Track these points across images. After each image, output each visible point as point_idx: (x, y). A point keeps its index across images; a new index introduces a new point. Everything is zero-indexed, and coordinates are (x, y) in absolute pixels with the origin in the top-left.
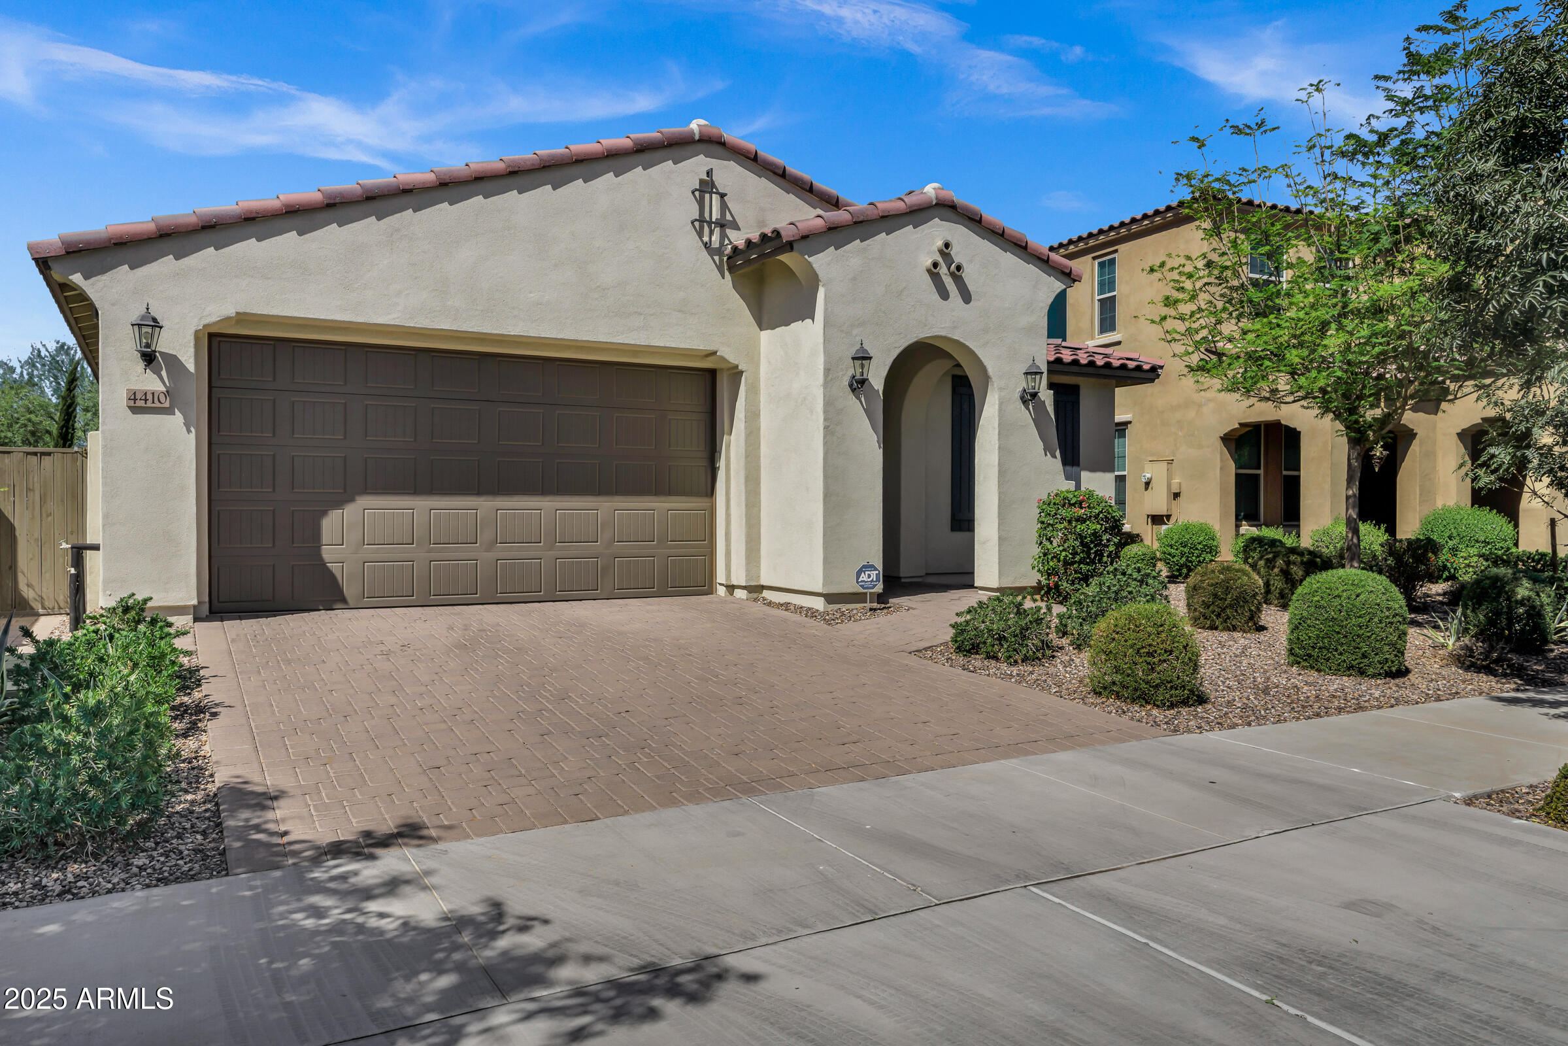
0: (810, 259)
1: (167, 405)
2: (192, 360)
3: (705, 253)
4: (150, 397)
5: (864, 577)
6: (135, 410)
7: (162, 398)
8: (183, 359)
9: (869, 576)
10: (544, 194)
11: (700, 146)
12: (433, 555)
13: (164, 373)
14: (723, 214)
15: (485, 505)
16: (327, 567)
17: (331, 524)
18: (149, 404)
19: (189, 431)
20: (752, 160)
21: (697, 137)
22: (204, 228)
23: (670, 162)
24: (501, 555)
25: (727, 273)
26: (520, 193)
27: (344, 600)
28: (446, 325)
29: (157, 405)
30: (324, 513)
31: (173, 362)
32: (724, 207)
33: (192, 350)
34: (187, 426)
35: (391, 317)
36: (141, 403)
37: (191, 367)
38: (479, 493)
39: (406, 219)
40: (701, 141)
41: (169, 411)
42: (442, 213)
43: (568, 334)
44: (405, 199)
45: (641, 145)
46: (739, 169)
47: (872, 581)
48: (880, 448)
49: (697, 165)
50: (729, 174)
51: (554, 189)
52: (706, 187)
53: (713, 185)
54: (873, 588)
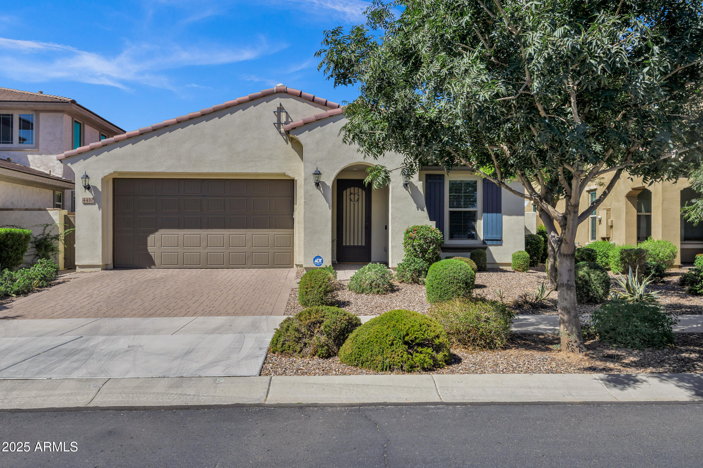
0: (298, 137)
1: (93, 202)
2: (101, 188)
3: (280, 135)
4: (88, 200)
5: (316, 261)
6: (85, 204)
7: (92, 200)
8: (98, 188)
9: (319, 261)
10: (216, 121)
11: (278, 94)
12: (185, 251)
13: (93, 192)
14: (287, 119)
15: (203, 233)
16: (150, 254)
17: (151, 239)
18: (88, 202)
19: (100, 210)
20: (300, 96)
21: (275, 92)
22: (103, 146)
23: (265, 102)
24: (208, 251)
25: (289, 142)
26: (206, 121)
27: (155, 265)
28: (180, 170)
29: (91, 202)
30: (149, 236)
31: (95, 188)
32: (288, 116)
33: (101, 184)
34: (99, 208)
35: (162, 169)
36: (86, 202)
37: (100, 190)
38: (201, 228)
39: (167, 136)
40: (277, 92)
41: (94, 204)
42: (179, 132)
43: (225, 170)
44: (167, 128)
45: (252, 98)
46: (295, 101)
47: (320, 263)
48: (330, 209)
49: (276, 102)
50: (289, 104)
51: (219, 118)
52: (281, 109)
53: (283, 109)
54: (320, 265)
